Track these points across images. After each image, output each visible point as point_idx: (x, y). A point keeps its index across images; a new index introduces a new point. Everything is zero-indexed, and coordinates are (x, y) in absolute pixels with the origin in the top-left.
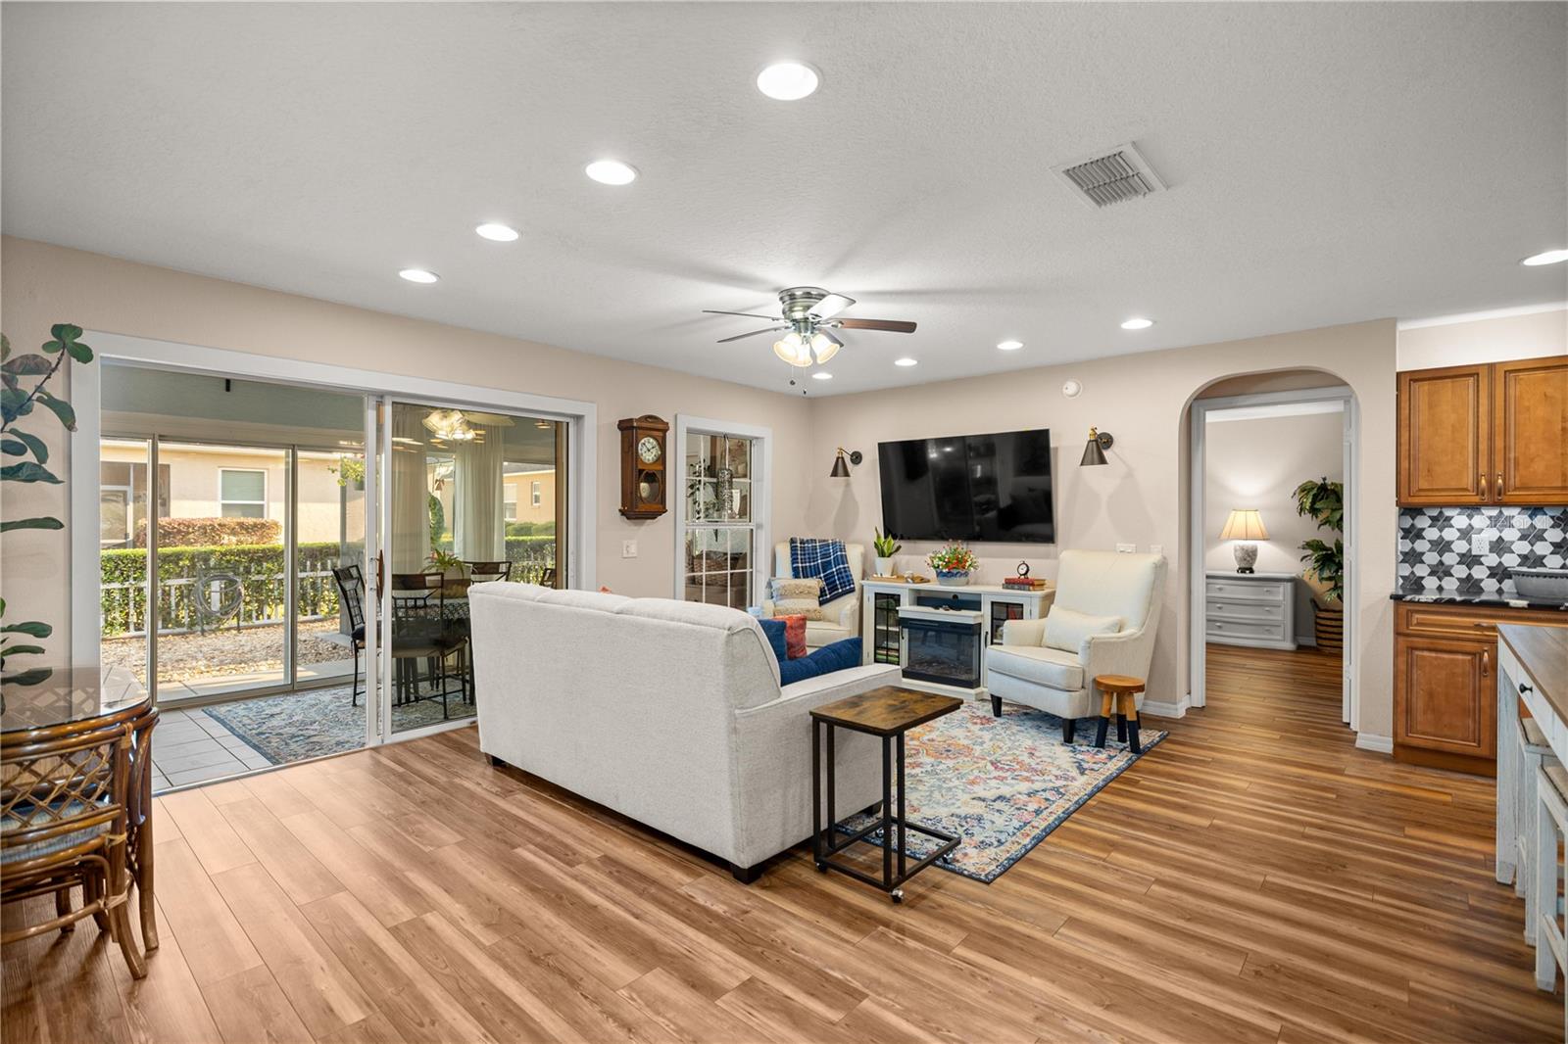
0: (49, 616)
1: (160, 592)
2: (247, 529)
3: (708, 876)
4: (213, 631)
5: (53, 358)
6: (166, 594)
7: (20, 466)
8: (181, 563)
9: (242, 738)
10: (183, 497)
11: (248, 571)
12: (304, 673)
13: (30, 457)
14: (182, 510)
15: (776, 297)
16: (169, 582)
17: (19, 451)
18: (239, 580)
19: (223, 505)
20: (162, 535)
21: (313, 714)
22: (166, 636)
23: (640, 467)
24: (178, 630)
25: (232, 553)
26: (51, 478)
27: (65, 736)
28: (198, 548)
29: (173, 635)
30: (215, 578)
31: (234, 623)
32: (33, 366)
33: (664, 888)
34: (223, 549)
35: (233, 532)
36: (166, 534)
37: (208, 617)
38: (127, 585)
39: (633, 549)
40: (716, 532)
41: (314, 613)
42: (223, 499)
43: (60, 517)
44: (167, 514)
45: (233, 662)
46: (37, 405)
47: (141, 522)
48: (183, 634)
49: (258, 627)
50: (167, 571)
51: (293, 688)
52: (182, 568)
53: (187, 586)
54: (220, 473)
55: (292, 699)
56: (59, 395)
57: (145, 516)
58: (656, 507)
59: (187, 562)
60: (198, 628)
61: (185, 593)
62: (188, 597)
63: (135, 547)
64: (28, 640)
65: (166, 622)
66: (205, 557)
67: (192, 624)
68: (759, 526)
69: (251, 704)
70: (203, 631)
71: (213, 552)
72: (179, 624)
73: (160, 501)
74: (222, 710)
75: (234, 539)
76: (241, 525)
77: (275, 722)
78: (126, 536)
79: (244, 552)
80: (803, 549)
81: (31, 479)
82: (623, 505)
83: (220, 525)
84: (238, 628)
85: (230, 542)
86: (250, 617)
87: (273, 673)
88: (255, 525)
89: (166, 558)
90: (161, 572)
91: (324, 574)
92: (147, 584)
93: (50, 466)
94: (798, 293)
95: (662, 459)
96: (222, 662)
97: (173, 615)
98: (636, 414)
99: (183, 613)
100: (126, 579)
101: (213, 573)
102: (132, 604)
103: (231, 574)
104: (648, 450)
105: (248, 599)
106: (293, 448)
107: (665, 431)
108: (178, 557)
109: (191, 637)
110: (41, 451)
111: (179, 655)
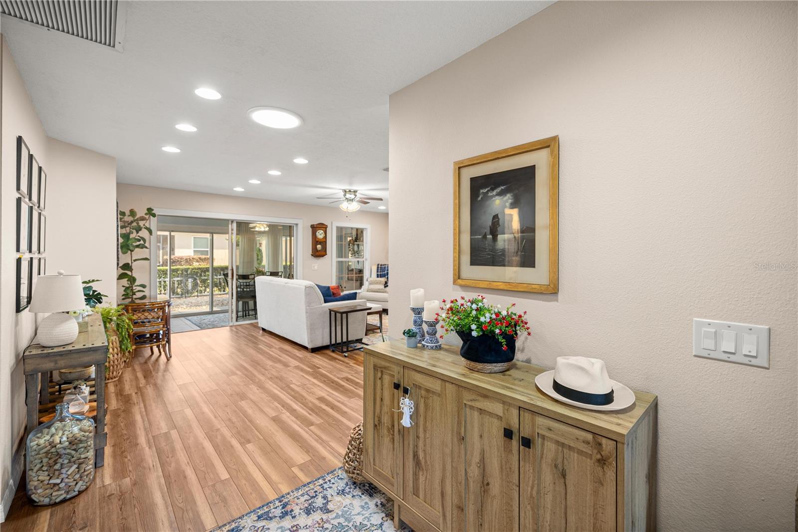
0: (146, 283)
1: (171, 282)
2: (202, 260)
3: (304, 351)
4: (189, 297)
5: (147, 217)
6: (173, 283)
7: (140, 245)
8: (178, 272)
9: (195, 324)
10: (179, 248)
11: (201, 275)
12: (215, 309)
13: (142, 242)
14: (179, 253)
15: (342, 191)
16: (174, 279)
17: (139, 240)
18: (198, 278)
19: (194, 251)
20: (173, 262)
21: (216, 319)
22: (173, 298)
23: (317, 240)
24: (177, 296)
25: (195, 269)
26: (146, 248)
27: (154, 305)
28: (184, 267)
29: (176, 298)
30: (189, 278)
31: (196, 294)
32: (142, 219)
33: (290, 352)
34: (193, 267)
35: (197, 261)
36: (174, 262)
37: (188, 292)
38: (161, 280)
39: (316, 267)
40: (358, 262)
41: (224, 291)
42: (194, 248)
43: (148, 257)
44: (174, 254)
45: (195, 306)
46: (143, 229)
47: (165, 257)
48: (179, 298)
49: (204, 296)
50: (174, 275)
51: (212, 313)
52: (179, 274)
53: (181, 281)
54: (193, 238)
55: (211, 316)
56: (148, 226)
57: (167, 255)
58: (323, 253)
59: (181, 272)
60: (184, 296)
61: (180, 283)
62: (181, 284)
63: (162, 266)
64: (141, 289)
65: (174, 293)
66: (186, 270)
67: (182, 294)
68: (366, 260)
69: (198, 316)
70: (186, 297)
71: (189, 268)
72: (178, 294)
73: (172, 250)
74: (190, 318)
75: (198, 264)
76: (200, 258)
77: (204, 321)
78: (159, 263)
79: (200, 269)
80: (381, 268)
81: (142, 248)
82: (312, 252)
83: (193, 258)
84: (198, 296)
85: (196, 265)
86: (202, 292)
87: (206, 309)
88: (205, 258)
89: (173, 271)
90: (172, 275)
91: (220, 277)
92: (168, 280)
93: (147, 244)
94: (347, 190)
95: (325, 237)
96: (191, 306)
97: (176, 291)
98: (315, 223)
99: (179, 290)
100: (160, 278)
101: (189, 276)
102: (162, 286)
103: (195, 276)
104: (320, 234)
105: (201, 285)
106: (212, 233)
107: (326, 228)
108: (177, 270)
109: (182, 299)
110: (144, 240)
111: (178, 304)
